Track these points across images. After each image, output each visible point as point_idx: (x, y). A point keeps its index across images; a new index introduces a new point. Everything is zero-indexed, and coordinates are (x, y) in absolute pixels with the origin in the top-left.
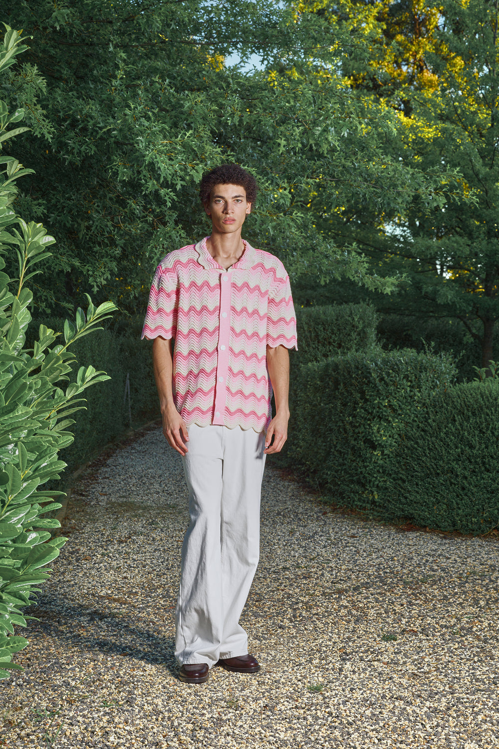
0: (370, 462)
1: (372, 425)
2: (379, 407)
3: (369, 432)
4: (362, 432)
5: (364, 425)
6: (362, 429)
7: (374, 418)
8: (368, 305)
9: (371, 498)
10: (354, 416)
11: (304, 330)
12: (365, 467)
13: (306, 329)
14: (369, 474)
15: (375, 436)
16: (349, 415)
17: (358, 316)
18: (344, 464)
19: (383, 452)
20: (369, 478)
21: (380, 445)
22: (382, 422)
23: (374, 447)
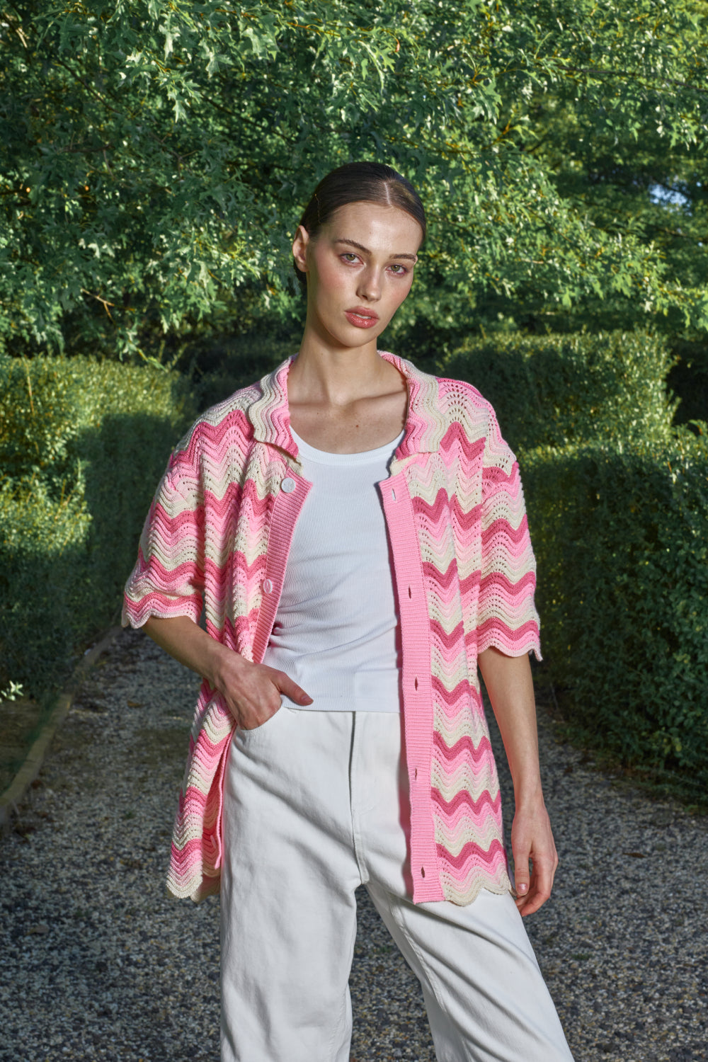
0: (666, 676)
1: (671, 598)
2: (687, 562)
3: (665, 613)
4: (649, 611)
5: (654, 595)
6: (649, 604)
7: (676, 582)
8: (649, 334)
9: (667, 750)
10: (632, 574)
11: (527, 383)
12: (658, 685)
13: (530, 380)
14: (663, 698)
15: (679, 624)
16: (622, 571)
17: (631, 357)
18: (609, 669)
19: (694, 658)
20: (664, 706)
21: (688, 642)
22: (694, 594)
23: (674, 645)
